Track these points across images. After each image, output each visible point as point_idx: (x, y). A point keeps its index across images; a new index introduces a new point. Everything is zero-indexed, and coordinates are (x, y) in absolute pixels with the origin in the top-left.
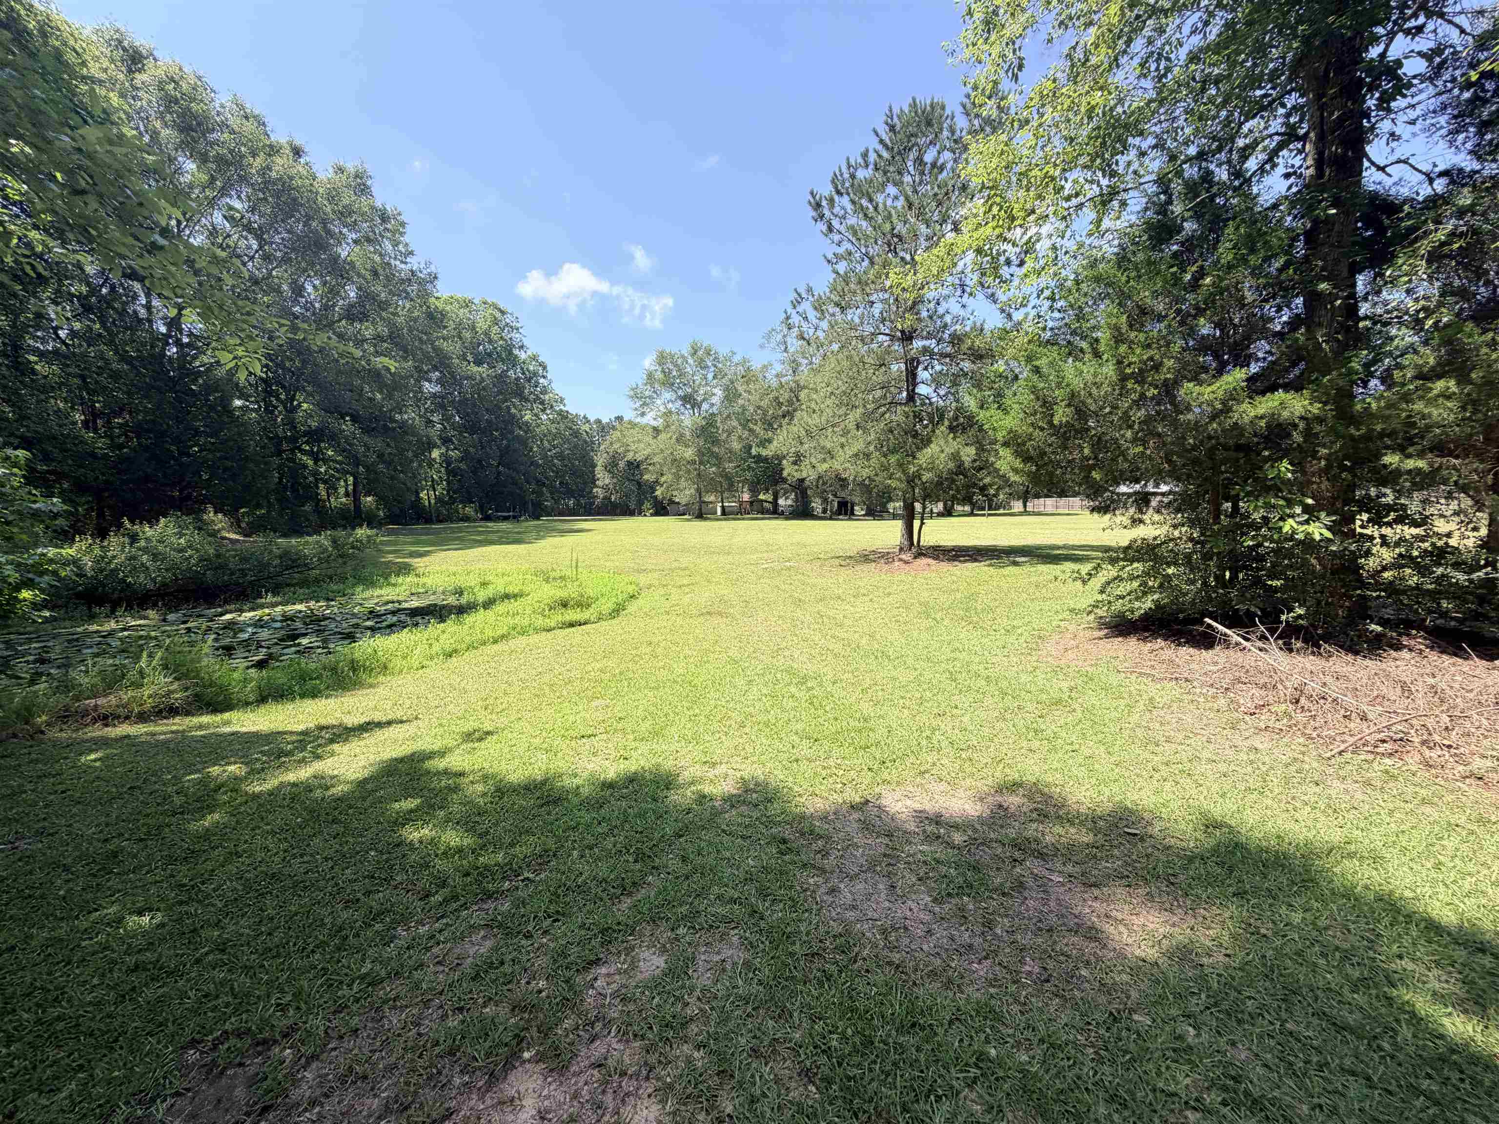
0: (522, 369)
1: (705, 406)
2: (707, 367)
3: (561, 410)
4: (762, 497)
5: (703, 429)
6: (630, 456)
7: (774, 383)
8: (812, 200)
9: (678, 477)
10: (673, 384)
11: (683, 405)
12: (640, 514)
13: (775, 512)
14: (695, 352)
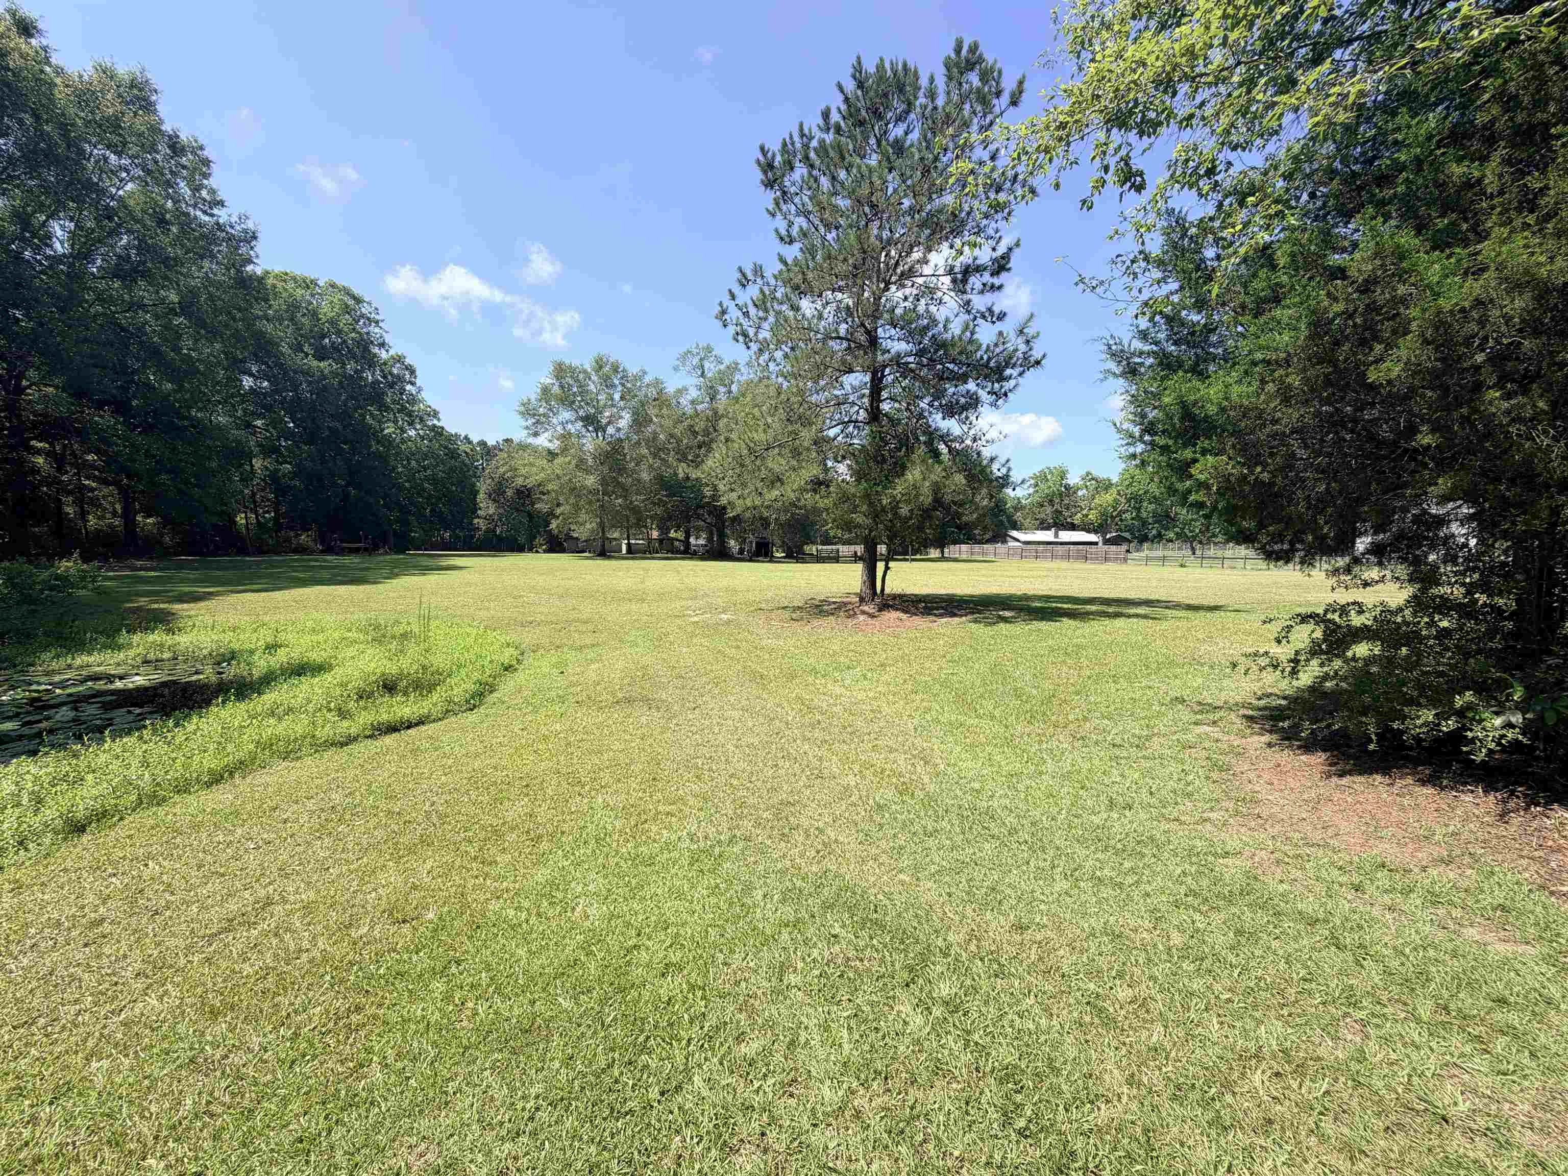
0: (382, 371)
1: (610, 430)
2: (613, 386)
3: (434, 426)
4: (672, 534)
5: (608, 455)
6: (520, 481)
7: (689, 410)
8: (762, 159)
9: (577, 508)
10: (574, 402)
11: (585, 426)
12: (530, 550)
13: (687, 552)
14: (601, 367)
